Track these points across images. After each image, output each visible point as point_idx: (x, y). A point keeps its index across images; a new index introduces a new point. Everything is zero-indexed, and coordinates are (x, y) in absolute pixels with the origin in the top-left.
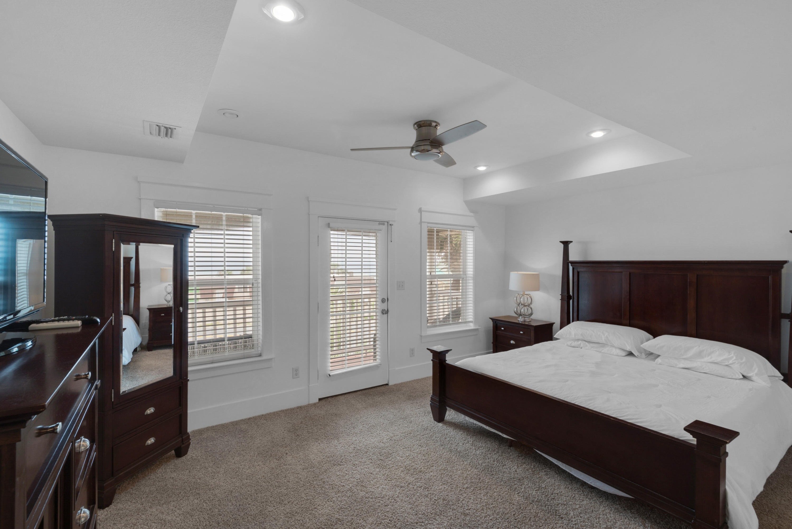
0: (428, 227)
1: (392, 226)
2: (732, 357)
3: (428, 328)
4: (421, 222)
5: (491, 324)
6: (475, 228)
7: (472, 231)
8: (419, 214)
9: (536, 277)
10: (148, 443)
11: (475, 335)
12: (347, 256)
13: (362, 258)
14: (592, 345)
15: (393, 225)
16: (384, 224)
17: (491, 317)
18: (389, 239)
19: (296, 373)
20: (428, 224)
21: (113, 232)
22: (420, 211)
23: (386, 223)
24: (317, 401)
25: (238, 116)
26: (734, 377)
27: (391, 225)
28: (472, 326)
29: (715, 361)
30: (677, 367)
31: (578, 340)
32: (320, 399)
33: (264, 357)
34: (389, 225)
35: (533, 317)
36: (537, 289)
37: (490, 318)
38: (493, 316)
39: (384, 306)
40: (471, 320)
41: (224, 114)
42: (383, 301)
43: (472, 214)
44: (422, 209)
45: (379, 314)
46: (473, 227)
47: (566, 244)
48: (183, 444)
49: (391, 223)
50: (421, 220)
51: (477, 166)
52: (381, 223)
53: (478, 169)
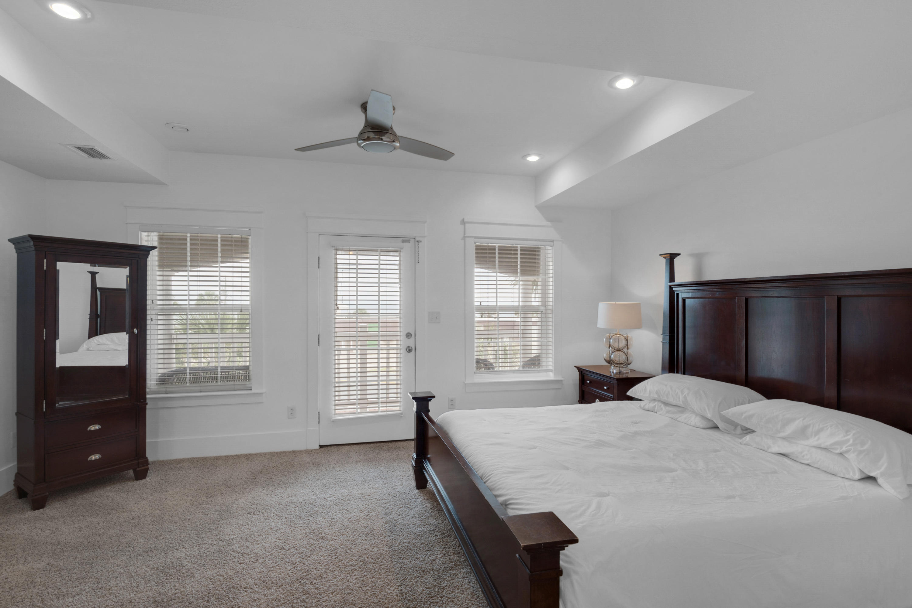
0: (475, 243)
1: (420, 244)
2: (848, 440)
4: (464, 238)
5: (577, 374)
6: (555, 242)
7: (551, 246)
8: (463, 226)
9: (637, 308)
10: (91, 459)
13: (379, 283)
14: (668, 408)
15: (421, 242)
16: (409, 241)
17: (577, 365)
18: (416, 260)
19: (292, 412)
20: (475, 239)
21: (45, 253)
22: (463, 222)
23: (412, 240)
24: (318, 447)
25: (188, 130)
26: (847, 476)
27: (418, 241)
28: (551, 376)
29: (822, 446)
30: (769, 450)
31: (654, 400)
32: (321, 446)
33: (253, 391)
34: (416, 242)
35: (631, 367)
36: (639, 326)
37: (575, 367)
38: (580, 364)
39: (410, 342)
40: (551, 368)
41: (173, 127)
42: (408, 335)
43: (549, 224)
44: (465, 220)
45: (404, 351)
46: (552, 241)
47: (671, 258)
48: (139, 467)
49: (417, 239)
50: (465, 234)
51: (524, 156)
52: (406, 240)
53: (528, 161)
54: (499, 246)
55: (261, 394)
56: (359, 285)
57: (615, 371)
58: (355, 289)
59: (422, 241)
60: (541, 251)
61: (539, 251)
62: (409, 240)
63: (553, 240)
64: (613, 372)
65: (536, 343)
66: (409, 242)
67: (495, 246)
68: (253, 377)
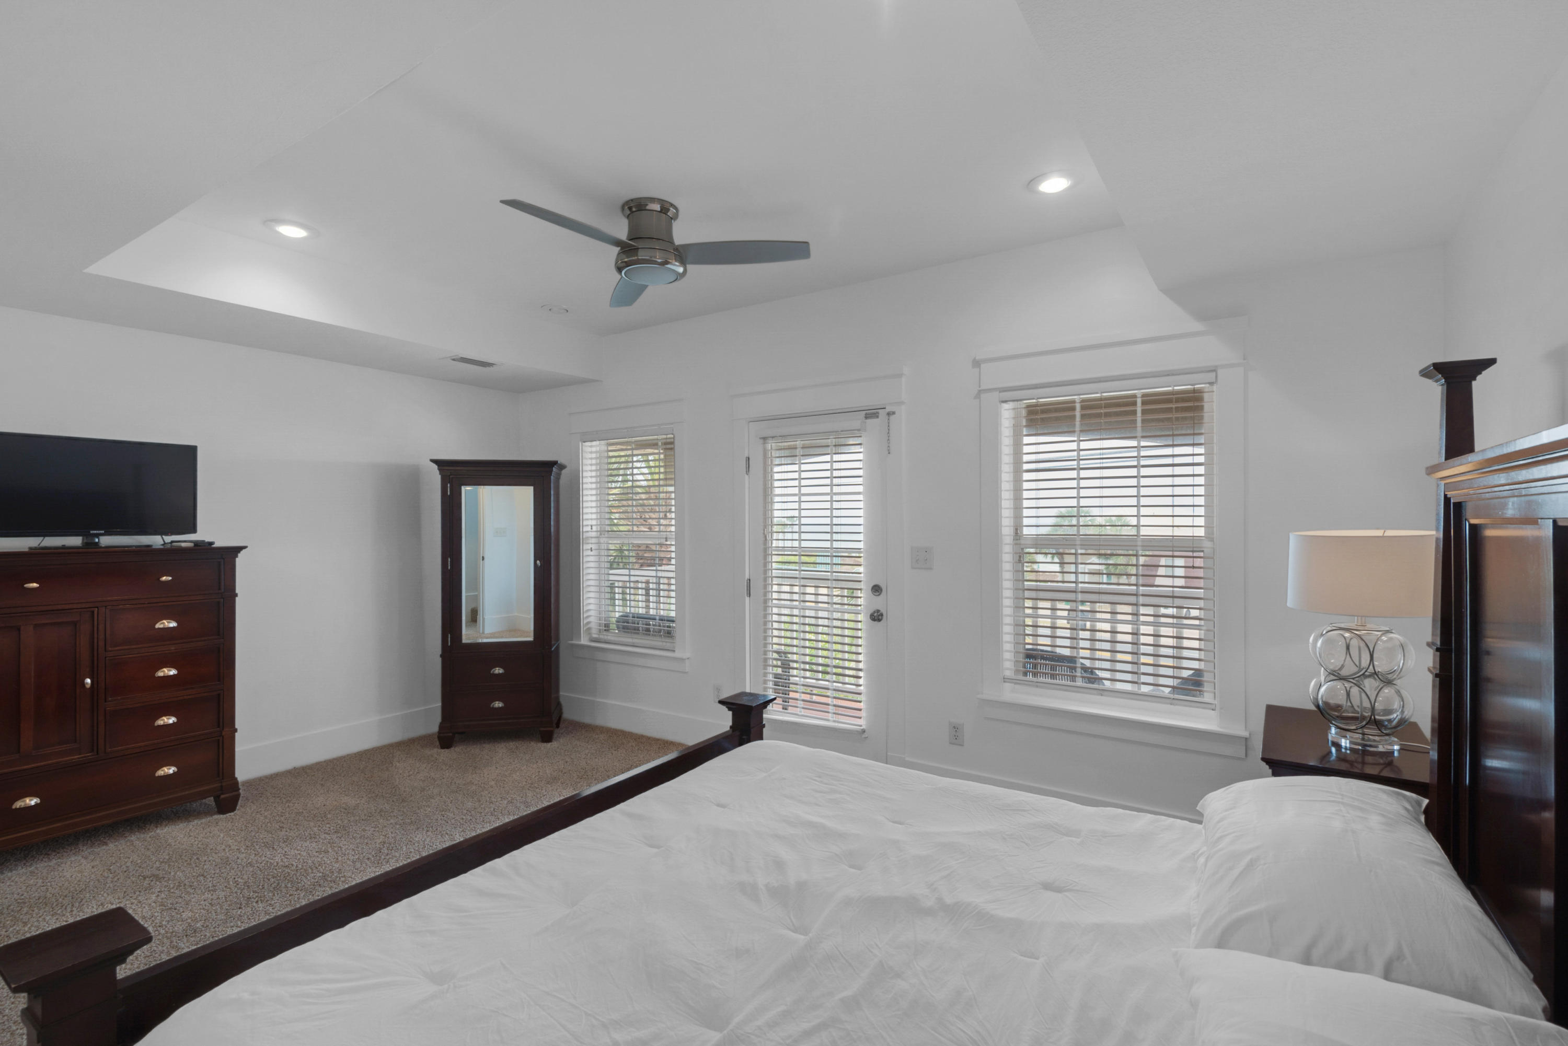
1: (892, 417)
3: (1004, 682)
6: (1221, 371)
11: (1226, 757)
12: (803, 492)
13: (831, 494)
15: (894, 413)
16: (875, 415)
18: (888, 446)
20: (1001, 394)
22: (972, 360)
23: (882, 412)
27: (890, 413)
28: (1214, 723)
33: (677, 654)
34: (887, 414)
39: (879, 603)
42: (876, 590)
49: (889, 409)
51: (1031, 181)
52: (871, 414)
53: (1044, 194)
54: (1083, 401)
55: (682, 660)
56: (803, 498)
57: (1344, 743)
58: (796, 506)
59: (896, 413)
60: (1206, 396)
61: (1200, 399)
62: (878, 413)
63: (1216, 367)
64: (1337, 746)
65: (1195, 634)
66: (877, 417)
67: (1074, 402)
68: (677, 634)
